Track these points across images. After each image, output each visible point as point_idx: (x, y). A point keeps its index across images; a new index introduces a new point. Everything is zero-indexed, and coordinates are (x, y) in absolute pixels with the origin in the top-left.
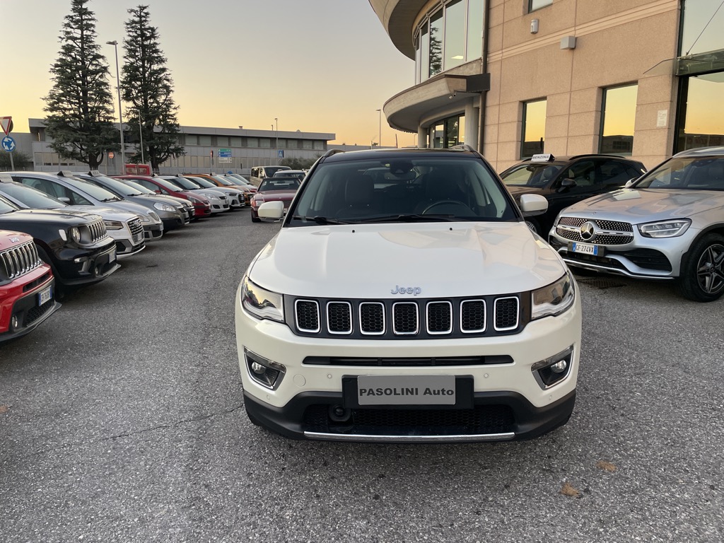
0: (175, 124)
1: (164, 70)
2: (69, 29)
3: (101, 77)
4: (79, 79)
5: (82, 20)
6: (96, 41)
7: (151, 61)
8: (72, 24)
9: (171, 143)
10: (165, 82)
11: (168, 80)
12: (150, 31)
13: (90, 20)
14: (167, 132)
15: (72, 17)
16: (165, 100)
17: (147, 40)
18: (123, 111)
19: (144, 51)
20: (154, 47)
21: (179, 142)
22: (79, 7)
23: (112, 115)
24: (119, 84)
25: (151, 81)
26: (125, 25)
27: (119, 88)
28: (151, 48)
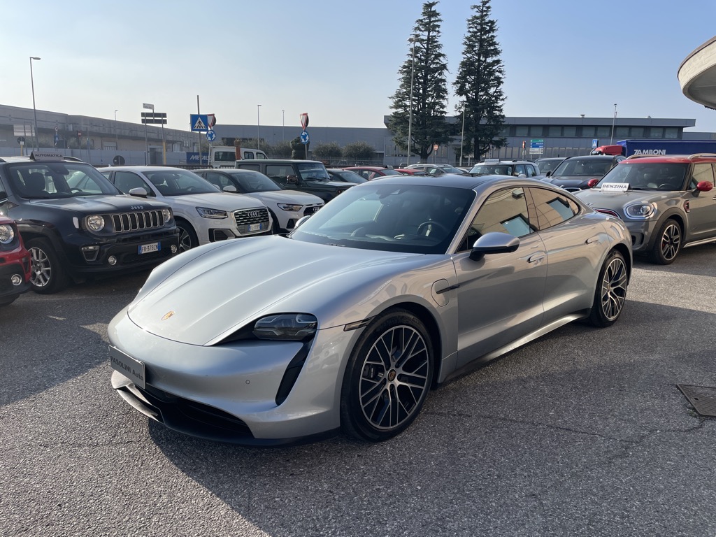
0: (500, 115)
1: (498, 62)
2: (418, 32)
3: (440, 74)
4: (421, 78)
5: (430, 22)
6: (440, 40)
7: (486, 57)
9: (493, 135)
10: (497, 74)
11: (500, 72)
12: (489, 24)
13: (437, 21)
14: (492, 123)
15: (421, 21)
16: (494, 92)
17: (485, 34)
18: (458, 103)
19: (481, 46)
20: (492, 40)
21: (504, 133)
22: (429, 11)
23: (445, 110)
24: (455, 80)
25: (484, 75)
26: (467, 22)
27: (454, 84)
28: (488, 42)
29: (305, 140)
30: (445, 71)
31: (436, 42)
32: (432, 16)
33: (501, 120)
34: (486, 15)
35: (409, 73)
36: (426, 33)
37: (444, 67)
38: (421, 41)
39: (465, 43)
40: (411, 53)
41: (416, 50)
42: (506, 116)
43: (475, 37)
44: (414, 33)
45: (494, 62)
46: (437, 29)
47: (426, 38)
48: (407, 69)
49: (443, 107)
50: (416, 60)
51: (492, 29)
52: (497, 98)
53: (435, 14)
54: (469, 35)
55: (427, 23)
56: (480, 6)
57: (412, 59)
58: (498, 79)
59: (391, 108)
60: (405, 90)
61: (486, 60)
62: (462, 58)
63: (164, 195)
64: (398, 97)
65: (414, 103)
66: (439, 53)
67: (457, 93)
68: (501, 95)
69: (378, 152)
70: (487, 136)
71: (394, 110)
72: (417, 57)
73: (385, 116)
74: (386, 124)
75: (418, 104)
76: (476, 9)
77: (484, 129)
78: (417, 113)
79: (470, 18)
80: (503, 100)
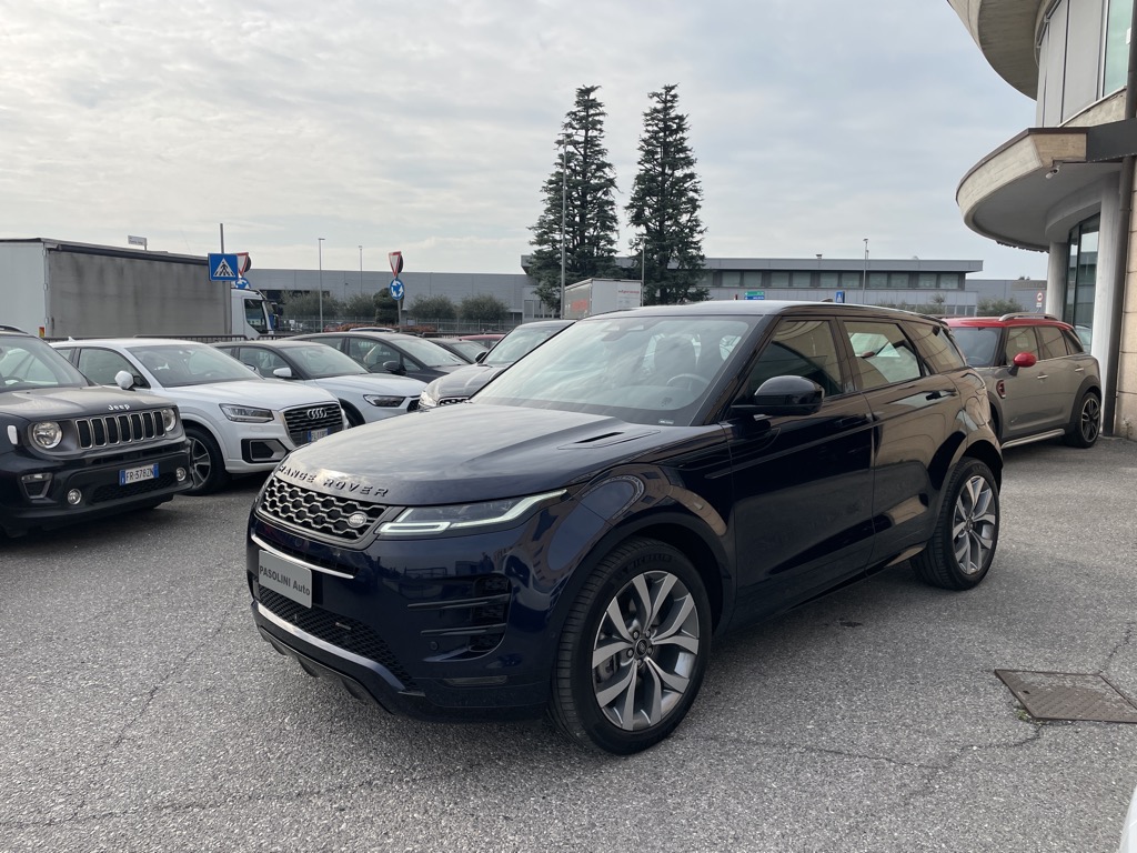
0: (698, 255)
1: (692, 176)
2: (570, 131)
3: (605, 193)
4: (576, 199)
5: (588, 116)
6: (604, 144)
7: (674, 168)
8: (574, 123)
9: (689, 285)
10: (691, 194)
11: (696, 191)
12: (677, 121)
13: (599, 114)
14: (687, 267)
15: (574, 113)
16: (689, 221)
17: (671, 135)
18: (634, 238)
19: (666, 152)
20: (681, 144)
21: (704, 283)
22: (586, 98)
23: (614, 247)
24: (628, 202)
25: (672, 195)
26: (644, 117)
27: (627, 208)
28: (675, 146)
29: (398, 293)
30: (612, 189)
31: (598, 145)
32: (591, 107)
33: (700, 262)
34: (671, 107)
35: (558, 190)
36: (583, 132)
37: (611, 182)
38: (575, 143)
39: (641, 148)
40: (560, 161)
41: (568, 158)
42: (707, 256)
43: (656, 139)
44: (564, 132)
45: (686, 176)
46: (599, 126)
47: (582, 139)
48: (556, 184)
49: (611, 242)
50: (568, 172)
51: (680, 128)
52: (692, 230)
53: (594, 104)
54: (647, 135)
55: (582, 118)
56: (661, 94)
57: (562, 171)
58: (692, 201)
59: (532, 243)
60: (552, 217)
61: (673, 173)
62: (637, 170)
63: (164, 386)
64: (542, 228)
65: (568, 237)
66: (603, 163)
67: (632, 221)
68: (699, 225)
69: (513, 310)
70: (678, 286)
71: (537, 247)
72: (569, 167)
73: (522, 257)
74: (525, 268)
75: (574, 238)
76: (656, 99)
77: (674, 278)
78: (572, 251)
79: (648, 111)
80: (701, 232)
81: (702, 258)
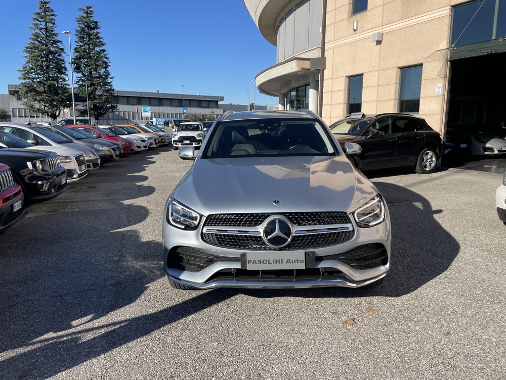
1: (104, 51)
2: (37, 22)
3: (59, 55)
5: (46, 15)
8: (39, 18)
11: (107, 58)
12: (94, 23)
15: (39, 14)
17: (91, 30)
20: (97, 35)
22: (44, 6)
30: (63, 54)
34: (91, 17)
35: (32, 52)
36: (44, 23)
38: (40, 29)
39: (76, 35)
40: (33, 37)
41: (37, 36)
43: (84, 31)
45: (101, 50)
46: (53, 21)
47: (44, 27)
51: (96, 27)
52: (107, 77)
53: (49, 10)
55: (43, 16)
56: (85, 9)
62: (75, 45)
64: (25, 70)
66: (57, 40)
67: (75, 71)
68: (109, 75)
71: (23, 81)
72: (38, 41)
76: (82, 12)
79: (79, 17)
80: (111, 78)
81: (113, 90)
